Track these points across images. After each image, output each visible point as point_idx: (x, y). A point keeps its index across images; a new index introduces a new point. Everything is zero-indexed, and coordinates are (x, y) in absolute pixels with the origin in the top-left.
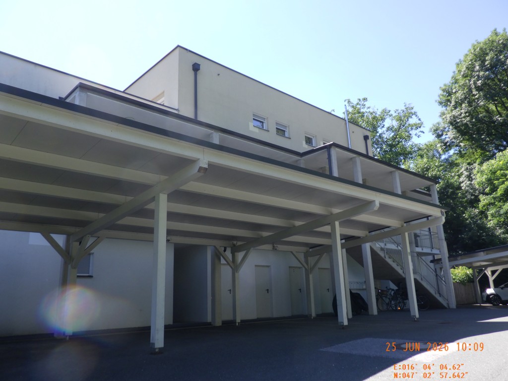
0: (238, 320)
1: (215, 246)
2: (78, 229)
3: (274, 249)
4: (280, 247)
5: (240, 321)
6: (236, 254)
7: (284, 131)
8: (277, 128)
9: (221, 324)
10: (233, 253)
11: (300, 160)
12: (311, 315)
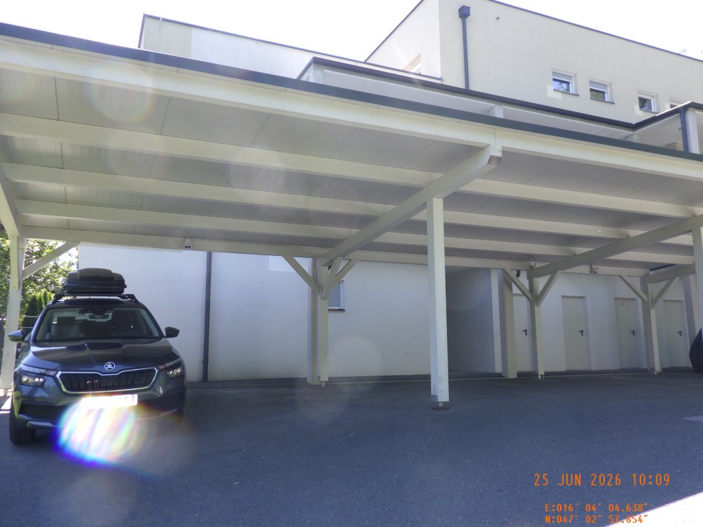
0: (541, 372)
1: (503, 270)
2: (325, 251)
3: (592, 271)
4: (603, 269)
5: (543, 374)
6: (535, 280)
7: (603, 93)
8: (591, 90)
9: (516, 377)
10: (530, 278)
11: (631, 135)
12: (653, 369)
